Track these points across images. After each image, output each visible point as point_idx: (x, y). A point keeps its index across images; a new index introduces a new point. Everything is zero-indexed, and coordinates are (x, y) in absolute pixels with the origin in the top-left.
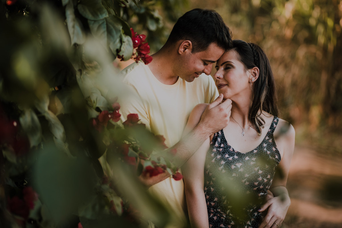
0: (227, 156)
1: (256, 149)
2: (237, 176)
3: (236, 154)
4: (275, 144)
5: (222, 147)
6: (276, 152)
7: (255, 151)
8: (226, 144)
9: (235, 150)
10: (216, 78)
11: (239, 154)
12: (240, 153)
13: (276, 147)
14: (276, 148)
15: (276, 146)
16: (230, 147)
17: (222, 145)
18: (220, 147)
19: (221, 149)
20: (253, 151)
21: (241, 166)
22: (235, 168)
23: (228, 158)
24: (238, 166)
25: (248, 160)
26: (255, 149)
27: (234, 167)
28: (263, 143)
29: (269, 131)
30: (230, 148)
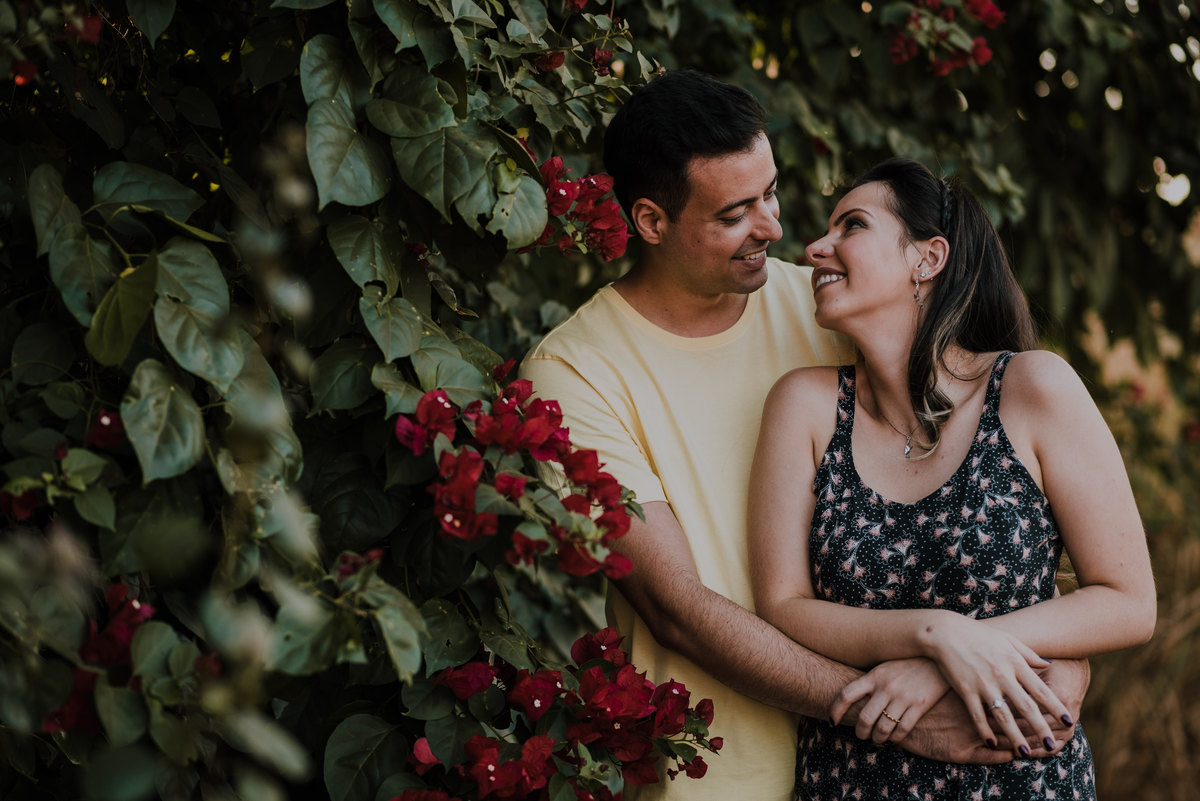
0: (862, 522)
1: (948, 484)
2: (903, 581)
3: (887, 511)
4: (1010, 446)
5: (846, 500)
6: (1013, 473)
7: (946, 491)
8: (858, 487)
9: (884, 499)
10: (811, 255)
11: (896, 509)
12: (899, 504)
13: (1014, 455)
14: (1012, 459)
15: (1013, 451)
16: (869, 492)
17: (847, 493)
18: (840, 500)
19: (844, 506)
20: (940, 490)
21: (911, 547)
22: (891, 557)
23: (866, 527)
24: (901, 550)
25: (927, 522)
26: (945, 486)
27: (891, 553)
28: (972, 457)
29: (984, 410)
30: (869, 496)
